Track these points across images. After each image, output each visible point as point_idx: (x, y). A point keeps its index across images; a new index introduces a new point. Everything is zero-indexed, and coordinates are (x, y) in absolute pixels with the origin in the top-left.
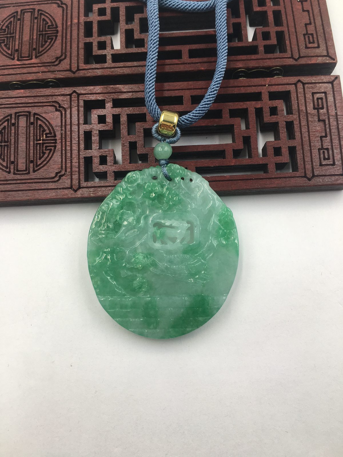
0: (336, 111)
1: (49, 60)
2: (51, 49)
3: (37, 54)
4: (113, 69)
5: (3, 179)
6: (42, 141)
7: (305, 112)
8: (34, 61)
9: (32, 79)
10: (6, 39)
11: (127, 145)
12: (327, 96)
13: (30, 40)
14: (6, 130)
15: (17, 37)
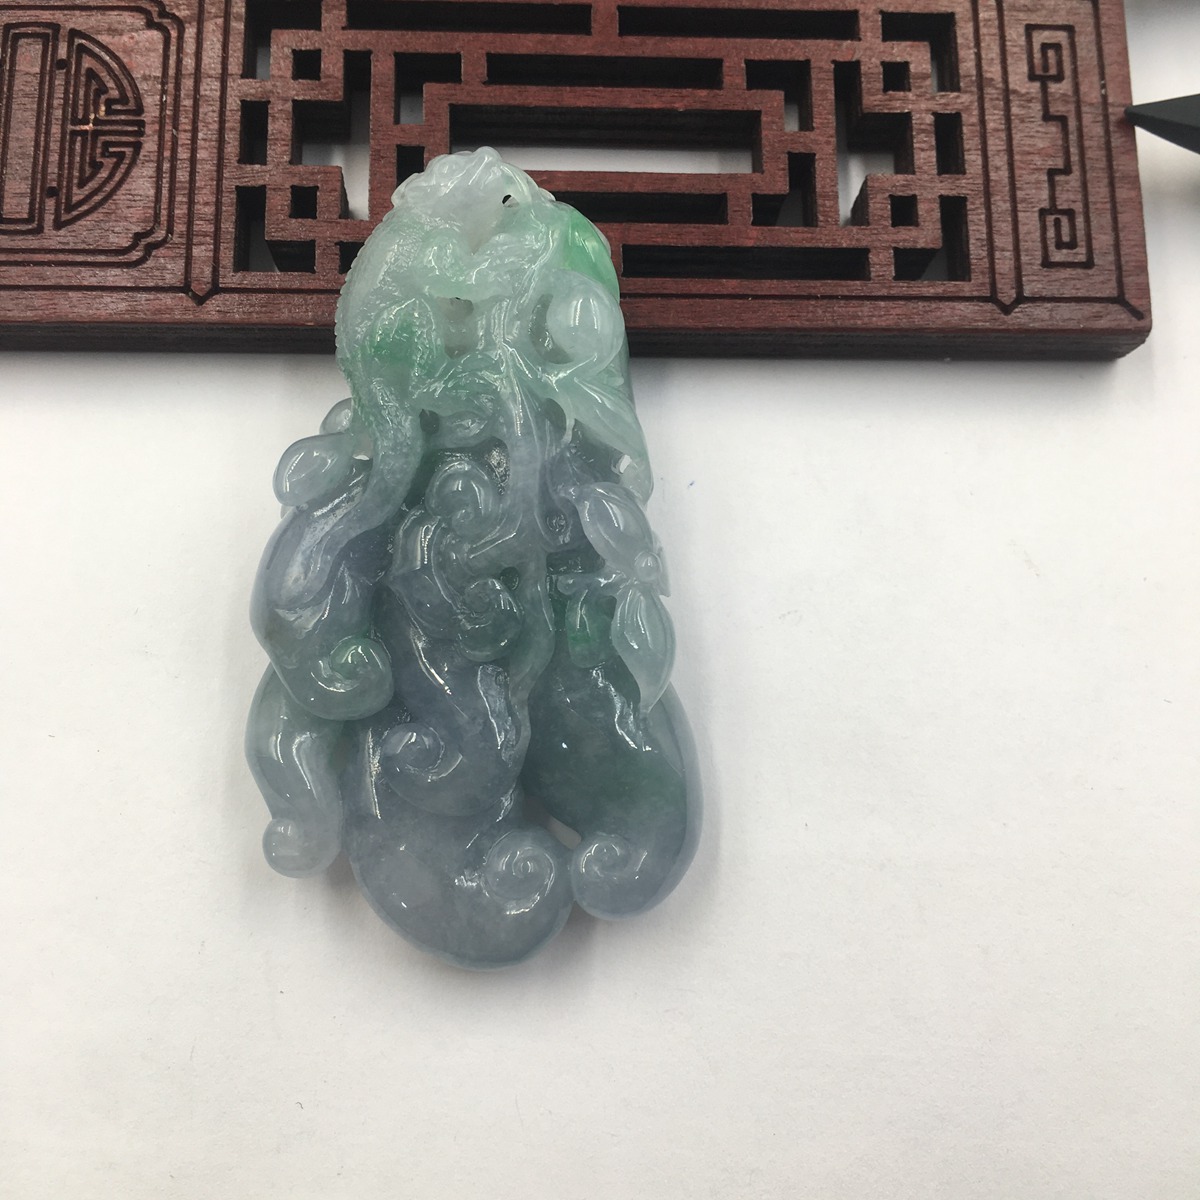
0: (1103, 91)
6: (91, 125)
7: (1000, 85)
11: (393, 156)
12: (1076, 39)
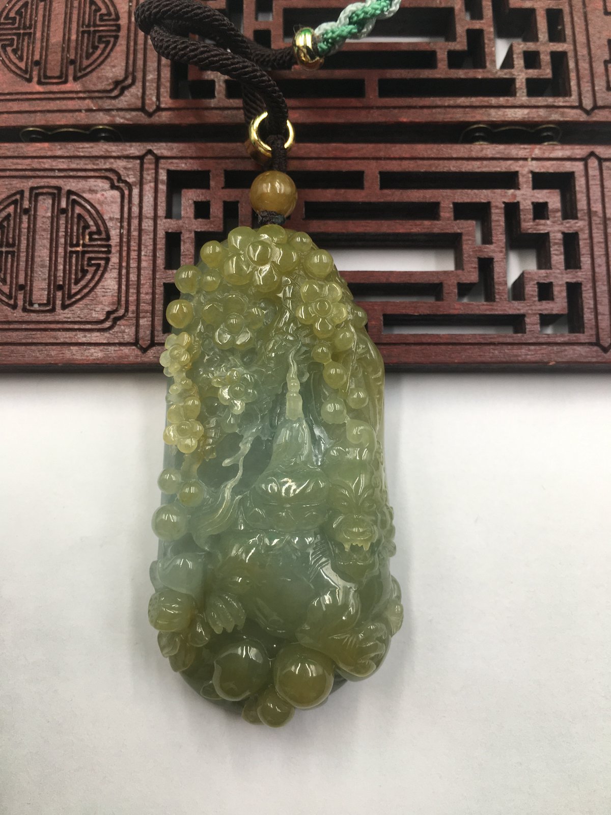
1: (100, 87)
2: (106, 63)
3: (78, 72)
4: (226, 112)
8: (71, 86)
9: (66, 123)
10: (15, 38)
13: (64, 42)
14: (12, 222)
15: (38, 35)
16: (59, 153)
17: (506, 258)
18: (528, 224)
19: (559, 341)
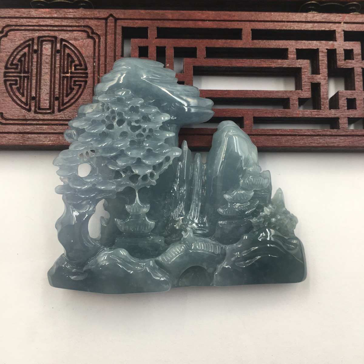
5: (21, 118)
14: (27, 58)
16: (55, 16)
17: (328, 83)
18: (341, 62)
19: (359, 134)
